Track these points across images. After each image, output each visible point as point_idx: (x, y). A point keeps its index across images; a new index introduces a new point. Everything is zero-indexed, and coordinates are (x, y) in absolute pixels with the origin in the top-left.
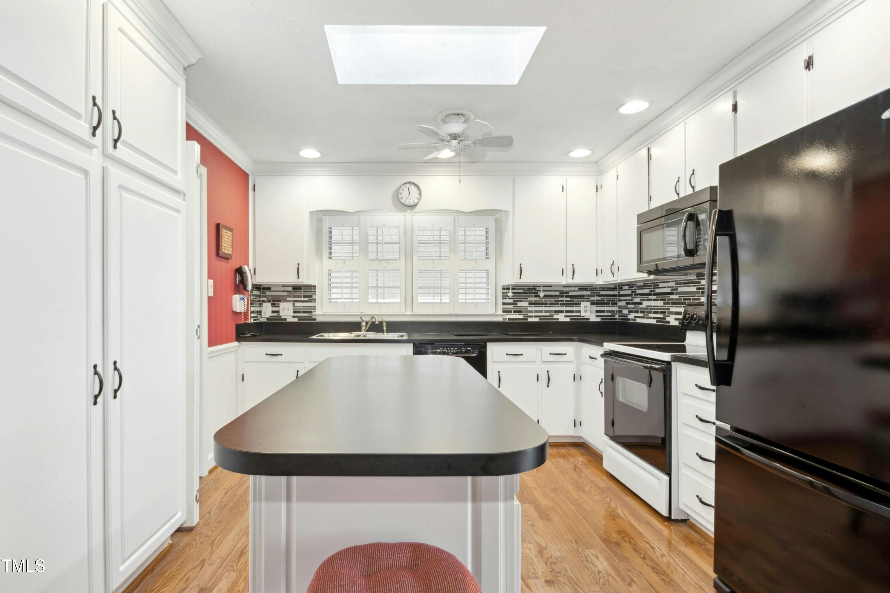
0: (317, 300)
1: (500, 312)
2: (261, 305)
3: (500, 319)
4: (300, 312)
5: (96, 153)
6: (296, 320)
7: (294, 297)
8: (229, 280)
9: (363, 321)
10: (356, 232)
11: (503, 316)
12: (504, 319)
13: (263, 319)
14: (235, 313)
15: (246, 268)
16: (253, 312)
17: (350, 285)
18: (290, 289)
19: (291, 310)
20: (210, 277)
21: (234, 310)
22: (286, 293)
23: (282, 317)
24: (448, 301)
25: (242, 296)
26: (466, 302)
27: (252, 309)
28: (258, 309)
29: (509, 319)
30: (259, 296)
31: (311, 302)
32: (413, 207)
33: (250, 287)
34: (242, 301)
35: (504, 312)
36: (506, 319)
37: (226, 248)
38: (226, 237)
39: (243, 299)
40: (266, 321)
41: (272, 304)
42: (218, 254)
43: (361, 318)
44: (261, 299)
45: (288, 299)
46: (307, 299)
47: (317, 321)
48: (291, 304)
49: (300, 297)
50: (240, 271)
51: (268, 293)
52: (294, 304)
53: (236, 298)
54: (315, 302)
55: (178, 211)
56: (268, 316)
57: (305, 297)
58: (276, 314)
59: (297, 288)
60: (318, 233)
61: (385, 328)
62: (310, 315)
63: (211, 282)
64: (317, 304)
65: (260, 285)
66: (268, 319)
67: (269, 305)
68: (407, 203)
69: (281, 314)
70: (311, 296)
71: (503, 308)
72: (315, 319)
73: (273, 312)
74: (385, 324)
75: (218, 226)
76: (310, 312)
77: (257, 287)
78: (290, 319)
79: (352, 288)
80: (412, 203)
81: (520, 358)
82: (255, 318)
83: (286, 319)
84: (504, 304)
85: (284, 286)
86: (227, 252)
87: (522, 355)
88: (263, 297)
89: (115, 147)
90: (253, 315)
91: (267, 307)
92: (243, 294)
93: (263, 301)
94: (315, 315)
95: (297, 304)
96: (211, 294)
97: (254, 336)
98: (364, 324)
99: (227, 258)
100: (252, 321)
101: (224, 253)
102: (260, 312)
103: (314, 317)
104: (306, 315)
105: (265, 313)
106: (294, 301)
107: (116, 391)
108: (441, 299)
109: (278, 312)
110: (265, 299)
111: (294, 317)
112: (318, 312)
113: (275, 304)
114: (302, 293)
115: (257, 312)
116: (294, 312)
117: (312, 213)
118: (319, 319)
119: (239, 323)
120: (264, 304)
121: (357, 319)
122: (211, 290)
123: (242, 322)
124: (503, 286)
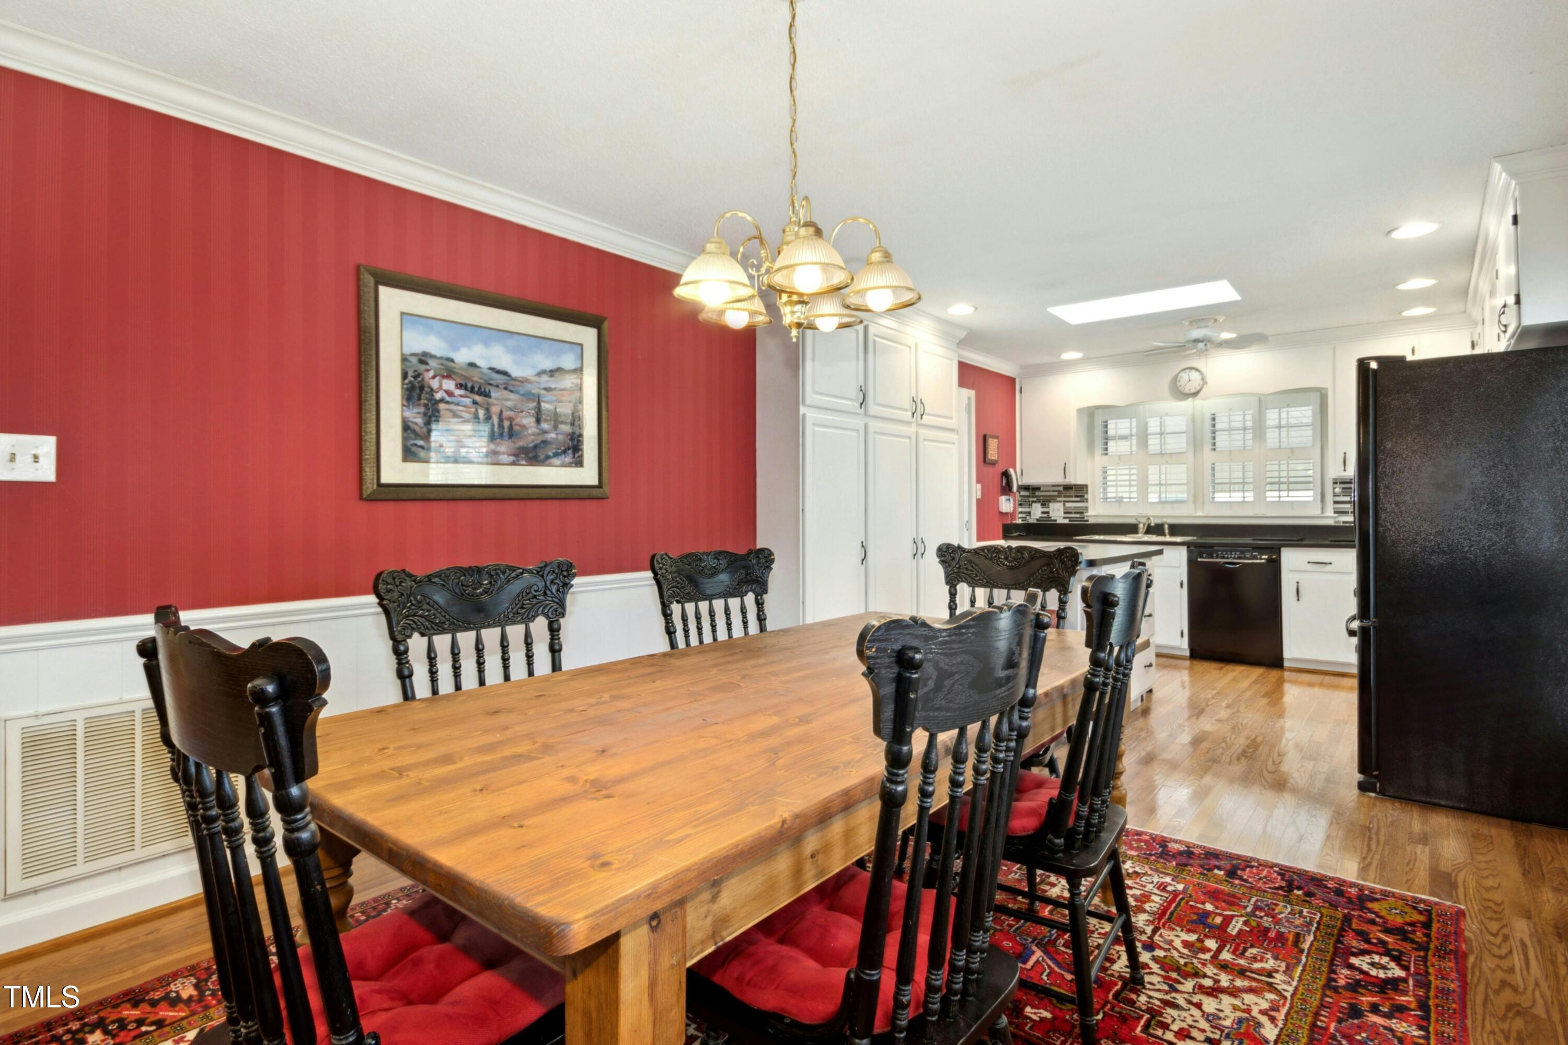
0: (1089, 500)
1: (1330, 512)
2: (1030, 505)
3: (1331, 522)
4: (1070, 513)
5: (914, 425)
6: (1066, 521)
7: (1065, 497)
8: (996, 482)
9: (1140, 523)
10: (1134, 425)
11: (1334, 518)
12: (1335, 522)
13: (1032, 520)
14: (1002, 513)
15: (1011, 471)
16: (1021, 513)
17: (1127, 483)
18: (1061, 488)
19: (1062, 511)
20: (978, 481)
21: (1001, 510)
22: (1056, 493)
23: (1053, 518)
24: (1252, 499)
25: (1007, 497)
26: (1279, 501)
27: (1020, 510)
28: (1027, 510)
29: (1344, 522)
30: (1029, 497)
31: (1083, 502)
32: (1195, 394)
33: (1015, 488)
34: (1008, 502)
35: (1335, 512)
36: (1339, 522)
37: (993, 454)
38: (993, 444)
39: (1009, 500)
40: (1035, 522)
41: (1042, 505)
42: (985, 461)
43: (1137, 519)
44: (1031, 499)
45: (1058, 499)
46: (1078, 499)
47: (1090, 522)
48: (1062, 504)
49: (1071, 497)
50: (1006, 474)
51: (1038, 493)
52: (1064, 505)
53: (1003, 499)
54: (1087, 502)
55: (953, 444)
56: (1037, 517)
57: (1076, 496)
58: (1045, 515)
59: (1068, 488)
60: (1091, 428)
61: (1167, 531)
62: (1082, 516)
63: (979, 486)
64: (1090, 504)
65: (1029, 486)
66: (1038, 520)
67: (1039, 505)
68: (1187, 391)
69: (1051, 515)
70: (1083, 496)
71: (1334, 508)
72: (1087, 521)
73: (1043, 513)
74: (1166, 526)
75: (985, 437)
76: (1082, 513)
77: (1026, 488)
78: (1061, 521)
79: (1130, 486)
80: (1193, 391)
81: (1328, 568)
82: (1024, 519)
83: (1056, 520)
84: (1335, 502)
85: (1054, 486)
86: (993, 458)
87: (1330, 563)
88: (1033, 497)
89: (922, 418)
90: (1020, 515)
91: (1036, 507)
92: (1009, 495)
93: (1033, 502)
94: (1087, 516)
95: (1068, 505)
96: (979, 497)
97: (1020, 535)
98: (1141, 526)
99: (993, 463)
100: (1020, 521)
101: (990, 460)
102: (1029, 513)
103: (1086, 518)
104: (1078, 515)
105: (1034, 514)
106: (1064, 501)
107: (923, 554)
108: (1244, 497)
109: (1048, 513)
110: (1035, 499)
111: (1064, 518)
112: (1091, 512)
113: (1045, 505)
114: (1073, 493)
115: (1025, 513)
116: (1065, 513)
117: (1080, 411)
118: (1092, 521)
119: (1005, 522)
120: (1034, 505)
121: (1132, 521)
122: (979, 493)
123: (1009, 522)
124: (1334, 479)
